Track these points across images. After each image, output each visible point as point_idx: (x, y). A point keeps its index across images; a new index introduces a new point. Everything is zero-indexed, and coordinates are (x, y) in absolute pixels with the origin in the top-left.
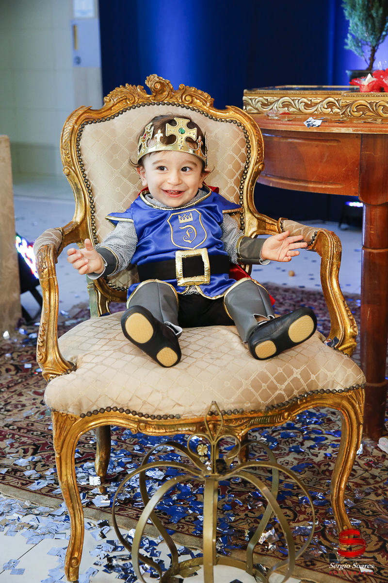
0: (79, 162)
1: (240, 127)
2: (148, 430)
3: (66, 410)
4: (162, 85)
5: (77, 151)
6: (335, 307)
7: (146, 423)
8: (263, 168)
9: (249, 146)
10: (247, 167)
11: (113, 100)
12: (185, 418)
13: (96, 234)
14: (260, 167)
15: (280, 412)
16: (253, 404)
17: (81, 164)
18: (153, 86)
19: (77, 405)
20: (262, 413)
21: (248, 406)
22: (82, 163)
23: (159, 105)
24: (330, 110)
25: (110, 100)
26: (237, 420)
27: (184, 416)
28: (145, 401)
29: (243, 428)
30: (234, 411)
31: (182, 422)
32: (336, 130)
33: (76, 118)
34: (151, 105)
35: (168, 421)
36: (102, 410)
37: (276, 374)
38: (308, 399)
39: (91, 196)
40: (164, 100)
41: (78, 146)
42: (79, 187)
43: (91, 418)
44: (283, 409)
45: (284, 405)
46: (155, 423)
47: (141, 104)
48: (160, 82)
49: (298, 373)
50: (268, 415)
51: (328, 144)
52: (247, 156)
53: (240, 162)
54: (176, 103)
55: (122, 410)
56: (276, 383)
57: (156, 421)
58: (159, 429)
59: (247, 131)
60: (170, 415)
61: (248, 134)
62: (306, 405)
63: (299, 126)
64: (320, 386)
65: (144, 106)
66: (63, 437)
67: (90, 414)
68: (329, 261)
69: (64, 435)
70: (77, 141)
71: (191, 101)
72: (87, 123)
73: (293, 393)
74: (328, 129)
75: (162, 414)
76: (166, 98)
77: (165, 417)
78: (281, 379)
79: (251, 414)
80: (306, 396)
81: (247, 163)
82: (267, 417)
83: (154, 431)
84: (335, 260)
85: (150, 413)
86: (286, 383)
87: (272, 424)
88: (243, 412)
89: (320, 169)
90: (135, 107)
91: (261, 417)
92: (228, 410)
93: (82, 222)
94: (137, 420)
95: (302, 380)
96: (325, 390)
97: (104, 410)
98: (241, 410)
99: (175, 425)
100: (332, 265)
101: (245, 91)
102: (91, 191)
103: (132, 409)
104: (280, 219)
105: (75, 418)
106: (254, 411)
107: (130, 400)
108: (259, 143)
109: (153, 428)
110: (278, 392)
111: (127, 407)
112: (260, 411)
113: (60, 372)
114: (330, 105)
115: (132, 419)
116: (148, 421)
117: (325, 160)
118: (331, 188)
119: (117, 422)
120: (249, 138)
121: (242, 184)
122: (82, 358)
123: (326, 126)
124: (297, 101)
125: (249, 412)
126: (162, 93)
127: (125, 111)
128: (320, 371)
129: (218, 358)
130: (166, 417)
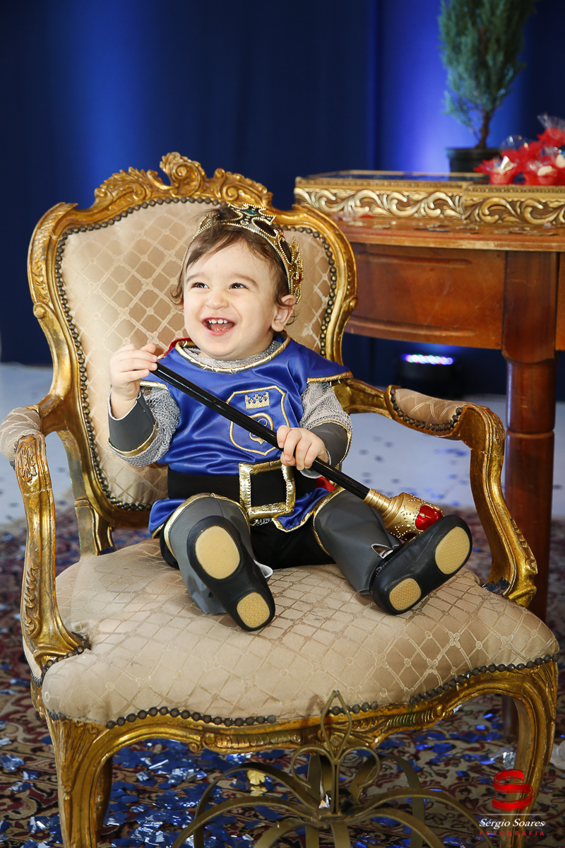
0: (59, 295)
1: (318, 239)
2: (219, 745)
3: (84, 716)
4: (190, 169)
5: (56, 278)
6: (499, 528)
7: (216, 732)
8: (356, 304)
9: (333, 270)
10: (330, 303)
11: (111, 194)
12: (284, 721)
13: (91, 415)
14: (352, 304)
15: (431, 705)
16: (393, 693)
17: (63, 299)
18: (174, 171)
19: (102, 707)
20: (404, 707)
21: (385, 696)
22: (65, 297)
23: (185, 202)
24: (438, 211)
25: (106, 194)
26: (367, 720)
27: (282, 717)
28: (215, 694)
29: (377, 734)
30: (363, 706)
31: (278, 728)
32: (466, 245)
33: (53, 224)
34: (172, 203)
35: (254, 729)
36: (142, 714)
37: (424, 642)
38: (472, 682)
39: (80, 352)
40: (193, 194)
41: (58, 269)
42: (62, 337)
43: (124, 729)
44: (435, 700)
45: (437, 693)
46: (232, 732)
47: (156, 200)
48: (186, 166)
49: (457, 640)
50: (415, 710)
51: (450, 266)
52: (331, 285)
53: (321, 294)
54: (212, 199)
55: (175, 712)
56: (424, 656)
57: (234, 729)
58: (238, 742)
59: (329, 246)
60: (258, 718)
61: (330, 250)
62: (467, 692)
63: (404, 238)
64: (491, 658)
65: (161, 204)
66: (77, 764)
67: (121, 721)
68: (486, 455)
69: (79, 760)
70: (56, 260)
71: (236, 196)
72: (72, 231)
73: (450, 673)
74: (454, 243)
75: (244, 715)
76: (197, 191)
77: (249, 720)
78: (431, 651)
79: (389, 710)
80: (468, 676)
81: (332, 298)
82: (411, 714)
83: (230, 745)
84: (495, 454)
85: (225, 714)
86: (439, 657)
87: (419, 725)
88: (377, 706)
89: (437, 306)
90: (148, 205)
91: (404, 715)
92: (354, 704)
93: (66, 396)
94: (200, 728)
95: (462, 650)
96: (497, 665)
97: (147, 713)
98: (374, 705)
99: (267, 734)
100: (491, 461)
101: (298, 179)
102: (79, 344)
103: (193, 709)
104: (390, 387)
105: (98, 729)
106: (394, 705)
107: (190, 695)
108: (350, 264)
109: (228, 741)
110: (428, 671)
111: (185, 706)
112: (401, 705)
113: (64, 652)
114: (440, 204)
115: (192, 726)
116: (220, 729)
117: (445, 292)
118: (457, 337)
119: (166, 733)
120: (333, 257)
121: (323, 330)
122: (98, 626)
123: (450, 238)
124: (385, 196)
125: (387, 707)
126: (188, 184)
127: (132, 213)
128: (489, 635)
129: (327, 619)
130: (250, 721)
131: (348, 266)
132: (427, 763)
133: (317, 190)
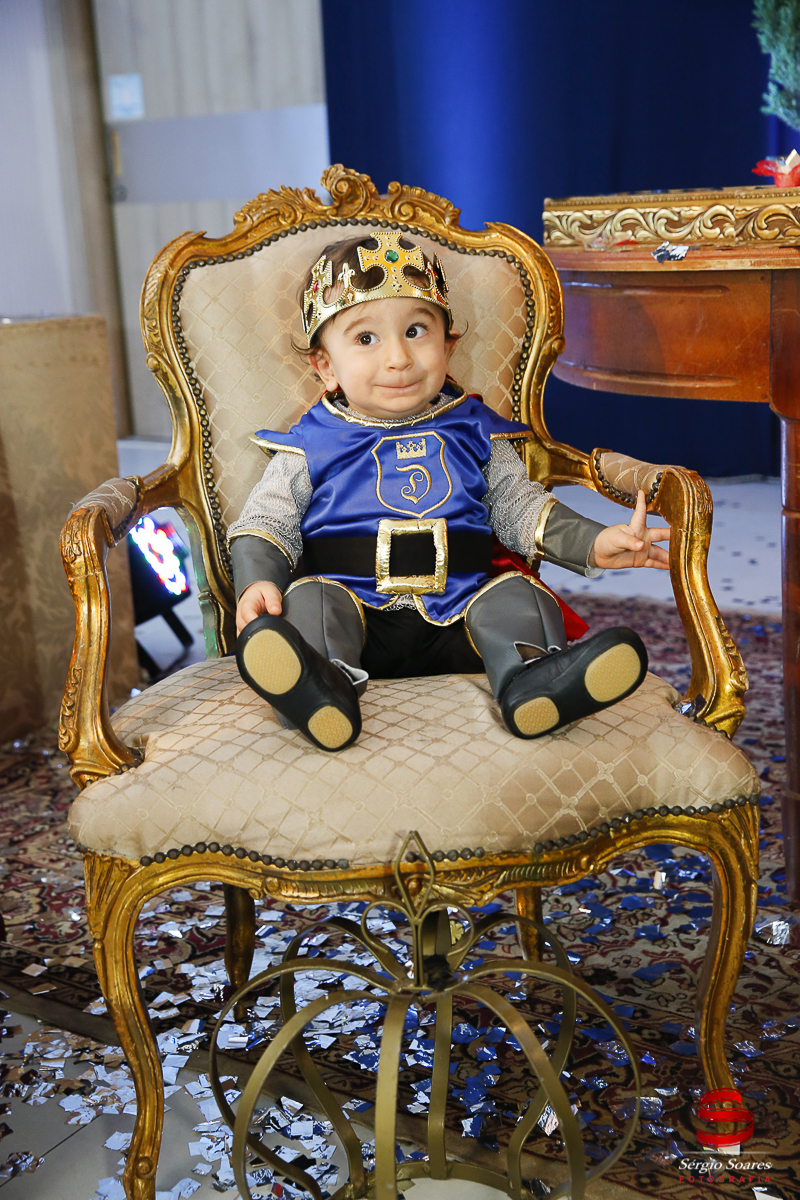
0: (177, 343)
1: (513, 264)
2: (284, 893)
3: (110, 849)
4: (353, 184)
5: (173, 322)
6: (698, 630)
7: (279, 876)
8: (561, 347)
9: (530, 303)
10: (527, 345)
11: (251, 218)
12: (358, 867)
13: (215, 490)
14: (555, 345)
15: (569, 855)
16: (506, 838)
17: (182, 348)
18: (334, 187)
19: (132, 839)
20: (526, 857)
21: (494, 842)
22: (184, 345)
23: (346, 225)
24: (718, 230)
25: (245, 219)
26: (470, 871)
27: (356, 862)
28: (273, 829)
29: (485, 890)
30: (462, 852)
31: (352, 876)
32: (716, 265)
33: (171, 256)
34: (329, 226)
35: (323, 874)
36: (188, 850)
37: (558, 774)
38: (634, 827)
39: (203, 412)
40: (356, 215)
41: (176, 311)
42: (179, 394)
43: (162, 867)
44: (576, 849)
45: (577, 839)
46: (297, 878)
47: (307, 224)
48: (348, 180)
49: (609, 772)
50: (542, 861)
51: (703, 296)
52: (528, 323)
53: (511, 334)
54: (381, 220)
55: (229, 850)
56: (557, 792)
57: (299, 873)
58: (306, 890)
59: (527, 272)
60: (326, 861)
61: (528, 277)
62: (627, 840)
63: (642, 262)
64: (659, 798)
65: (315, 228)
66: (106, 907)
67: (160, 857)
68: (684, 534)
69: (108, 902)
70: (174, 300)
71: (411, 214)
72: (196, 265)
73: (597, 815)
74: (700, 264)
75: (310, 857)
76: (361, 210)
77: (316, 864)
78: (568, 784)
79: (501, 859)
80: (627, 820)
81: (529, 339)
82: (538, 865)
83: (296, 894)
84: (697, 532)
85: (286, 855)
86: (580, 794)
87: (552, 880)
88: (482, 854)
89: (689, 350)
90: (297, 230)
91: (526, 866)
92: (450, 849)
93: (183, 465)
94: (259, 871)
95: (615, 786)
96: (670, 807)
97: (192, 849)
98: (478, 852)
99: (339, 882)
100: (692, 541)
101: (547, 201)
102: (203, 401)
103: (250, 847)
104: (595, 450)
105: (130, 866)
106: (509, 853)
107: (243, 829)
108: (553, 295)
109: (294, 888)
110: (560, 814)
111: (238, 842)
112: (521, 852)
113: (107, 770)
114: (719, 221)
115: (249, 868)
116: (283, 873)
117: (698, 330)
118: (713, 388)
119: (220, 875)
120: (532, 287)
121: (517, 381)
122: (156, 741)
123: (696, 258)
124: (651, 215)
125: (498, 855)
126: (352, 202)
127: (277, 240)
128: (658, 767)
129: (437, 740)
130: (320, 865)
131: (550, 297)
132: (675, 930)
133: (569, 213)
